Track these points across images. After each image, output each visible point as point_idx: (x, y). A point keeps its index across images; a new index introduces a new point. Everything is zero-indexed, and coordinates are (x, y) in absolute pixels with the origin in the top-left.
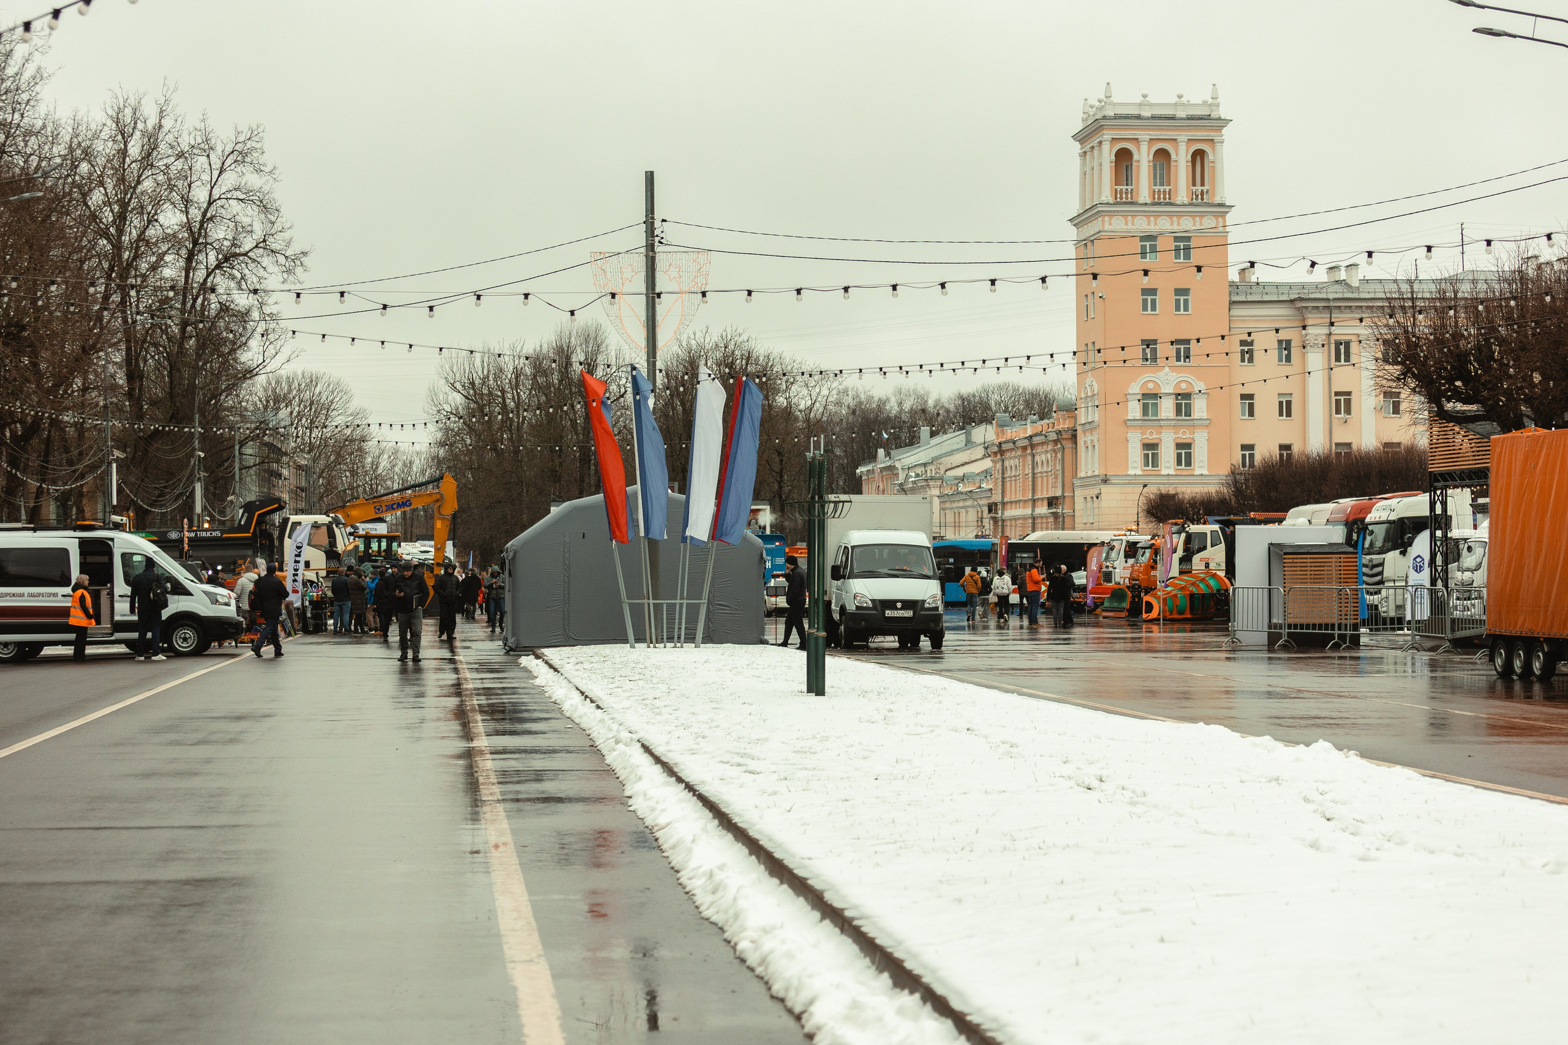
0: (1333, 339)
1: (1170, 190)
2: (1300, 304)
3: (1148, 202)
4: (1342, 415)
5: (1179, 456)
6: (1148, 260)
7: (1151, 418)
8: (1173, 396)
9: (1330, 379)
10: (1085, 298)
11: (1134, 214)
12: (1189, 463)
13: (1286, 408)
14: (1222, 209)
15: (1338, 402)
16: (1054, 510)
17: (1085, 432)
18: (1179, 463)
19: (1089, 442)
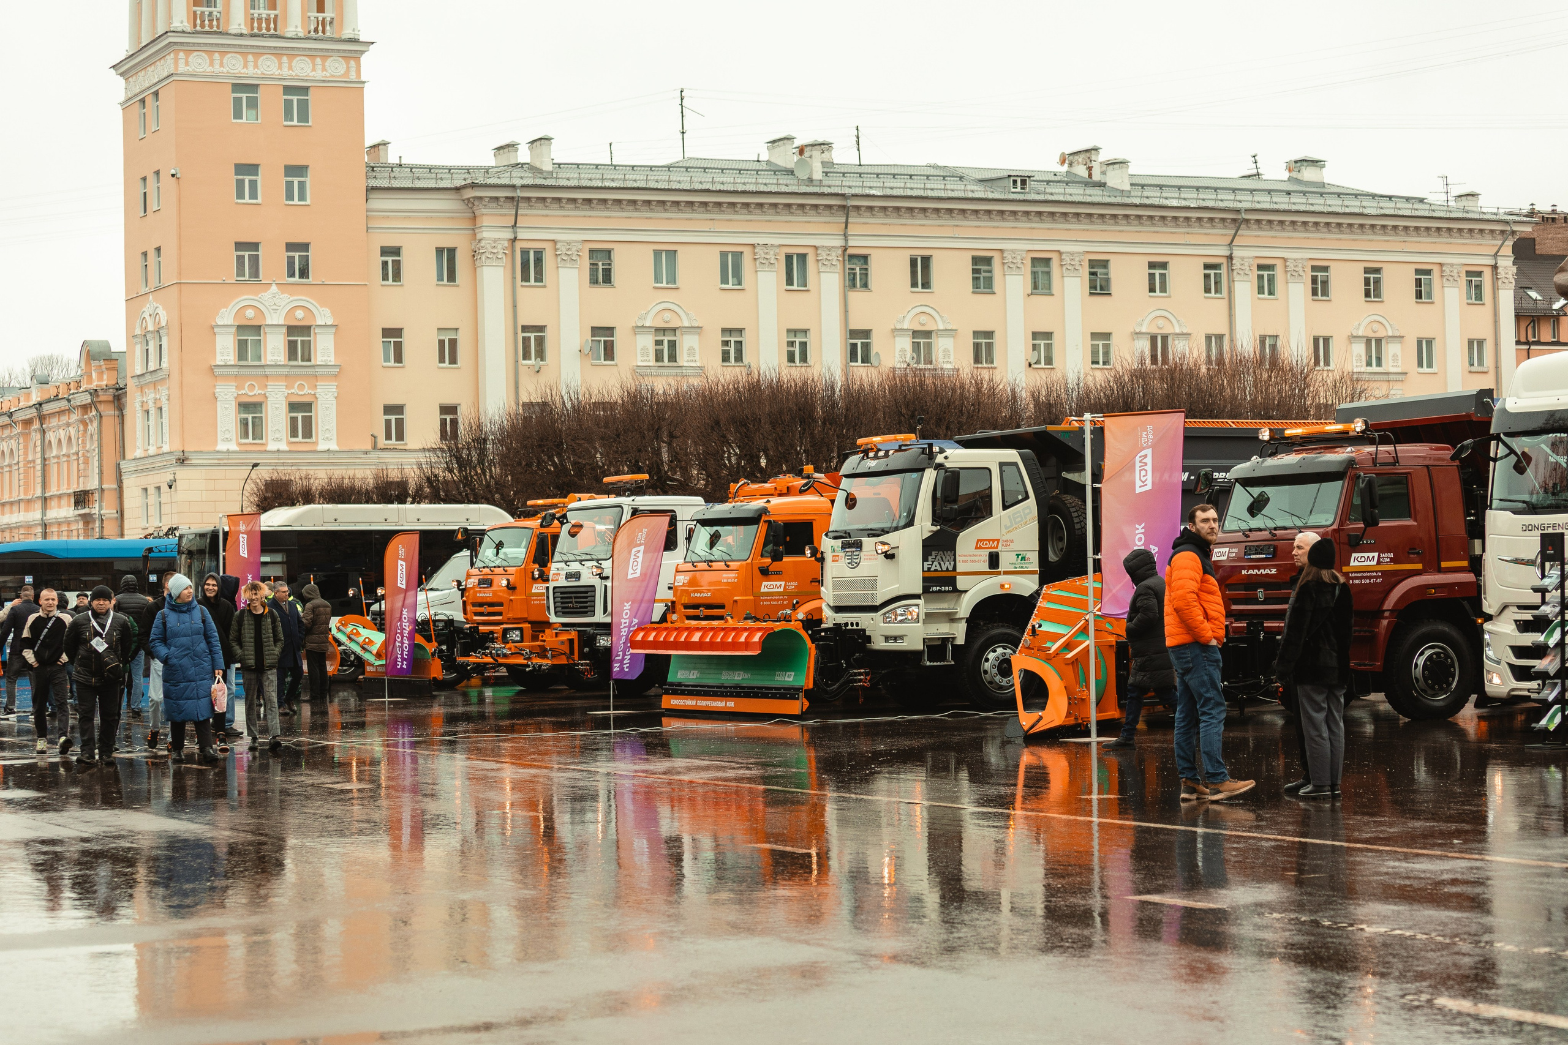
0: (519, 246)
1: (276, 16)
2: (470, 194)
3: (245, 32)
4: (532, 362)
5: (293, 421)
6: (244, 120)
7: (250, 363)
8: (284, 330)
9: (515, 306)
10: (141, 183)
11: (224, 49)
12: (308, 434)
13: (448, 351)
14: (354, 50)
15: (526, 340)
16: (86, 511)
17: (141, 388)
18: (294, 433)
19: (151, 404)
